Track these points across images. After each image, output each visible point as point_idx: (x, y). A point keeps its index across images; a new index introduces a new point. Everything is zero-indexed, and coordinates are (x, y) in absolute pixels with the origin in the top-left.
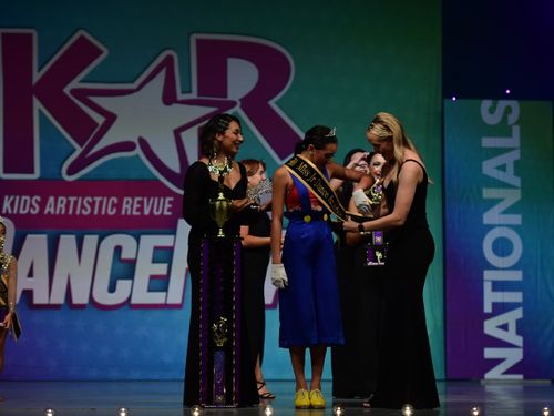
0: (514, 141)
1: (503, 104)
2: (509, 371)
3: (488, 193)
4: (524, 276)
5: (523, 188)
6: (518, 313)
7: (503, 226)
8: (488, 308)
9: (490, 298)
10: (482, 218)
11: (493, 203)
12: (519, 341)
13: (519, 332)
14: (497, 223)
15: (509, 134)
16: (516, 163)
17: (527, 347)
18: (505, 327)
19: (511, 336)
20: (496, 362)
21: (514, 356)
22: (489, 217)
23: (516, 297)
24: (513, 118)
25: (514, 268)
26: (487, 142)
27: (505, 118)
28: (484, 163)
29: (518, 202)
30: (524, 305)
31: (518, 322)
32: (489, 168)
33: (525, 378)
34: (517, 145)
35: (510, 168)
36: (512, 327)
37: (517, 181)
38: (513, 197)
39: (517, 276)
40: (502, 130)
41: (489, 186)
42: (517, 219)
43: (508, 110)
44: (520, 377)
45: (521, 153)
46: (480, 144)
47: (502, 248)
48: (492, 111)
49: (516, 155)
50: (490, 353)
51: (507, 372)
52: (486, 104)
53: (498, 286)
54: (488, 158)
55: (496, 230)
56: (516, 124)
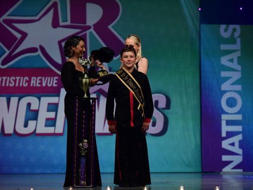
0: (238, 46)
1: (232, 27)
2: (235, 168)
3: (224, 74)
4: (243, 118)
5: (242, 71)
6: (240, 137)
7: (230, 91)
8: (224, 135)
9: (225, 129)
10: (221, 87)
11: (226, 79)
12: (240, 151)
13: (240, 147)
14: (229, 89)
15: (234, 42)
16: (239, 58)
17: (244, 155)
18: (233, 144)
19: (236, 149)
20: (228, 163)
21: (238, 160)
22: (225, 86)
23: (239, 128)
24: (237, 34)
25: (238, 113)
26: (223, 47)
27: (232, 35)
28: (222, 58)
29: (240, 78)
30: (243, 132)
31: (240, 142)
32: (224, 61)
33: (243, 171)
34: (239, 48)
35: (236, 61)
36: (237, 144)
37: (239, 68)
38: (237, 76)
39: (239, 117)
40: (231, 40)
41: (224, 70)
42: (239, 88)
43: (234, 30)
44: (241, 170)
45: (242, 53)
46: (220, 47)
47: (231, 103)
48: (226, 30)
49: (238, 54)
50: (225, 158)
51: (234, 168)
52: (223, 27)
53: (229, 123)
54: (224, 55)
55: (228, 93)
56: (238, 37)
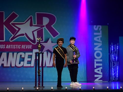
0: (100, 33)
1: (98, 26)
2: (99, 80)
3: (95, 44)
4: (102, 61)
5: (102, 43)
6: (101, 68)
7: (98, 50)
8: (95, 67)
9: (96, 65)
10: (94, 49)
11: (96, 46)
12: (101, 73)
13: (101, 72)
14: (97, 50)
15: (100, 32)
16: (101, 38)
17: (103, 75)
18: (99, 71)
20: (97, 78)
21: (101, 76)
22: (95, 49)
23: (101, 65)
24: (100, 29)
26: (95, 34)
27: (98, 29)
28: (95, 38)
29: (101, 46)
31: (101, 69)
32: (95, 39)
35: (100, 39)
36: (100, 71)
37: (101, 42)
39: (101, 60)
40: (98, 31)
41: (95, 43)
42: (101, 49)
43: (99, 27)
44: (102, 81)
46: (94, 34)
47: (98, 55)
48: (96, 27)
49: (101, 36)
50: (96, 76)
52: (95, 26)
53: (97, 62)
54: (95, 37)
55: (97, 51)
56: (101, 30)
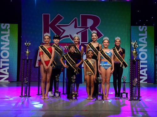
0: (146, 34)
1: (143, 27)
2: (145, 81)
5: (148, 44)
6: (146, 69)
9: (141, 66)
11: (141, 47)
12: (146, 75)
13: (146, 73)
16: (146, 39)
17: (148, 76)
18: (143, 72)
19: (145, 74)
20: (141, 79)
21: (145, 78)
22: (140, 50)
23: (146, 66)
25: (146, 60)
26: (140, 35)
27: (144, 30)
29: (147, 47)
30: (147, 68)
31: (146, 71)
33: (148, 83)
35: (145, 40)
37: (146, 43)
38: (145, 46)
39: (146, 62)
40: (143, 32)
41: (140, 44)
42: (146, 50)
43: (145, 28)
44: (147, 82)
47: (143, 56)
48: (141, 28)
49: (146, 37)
50: (141, 77)
52: (140, 27)
53: (142, 64)
54: (140, 38)
55: (142, 52)
56: (146, 31)
